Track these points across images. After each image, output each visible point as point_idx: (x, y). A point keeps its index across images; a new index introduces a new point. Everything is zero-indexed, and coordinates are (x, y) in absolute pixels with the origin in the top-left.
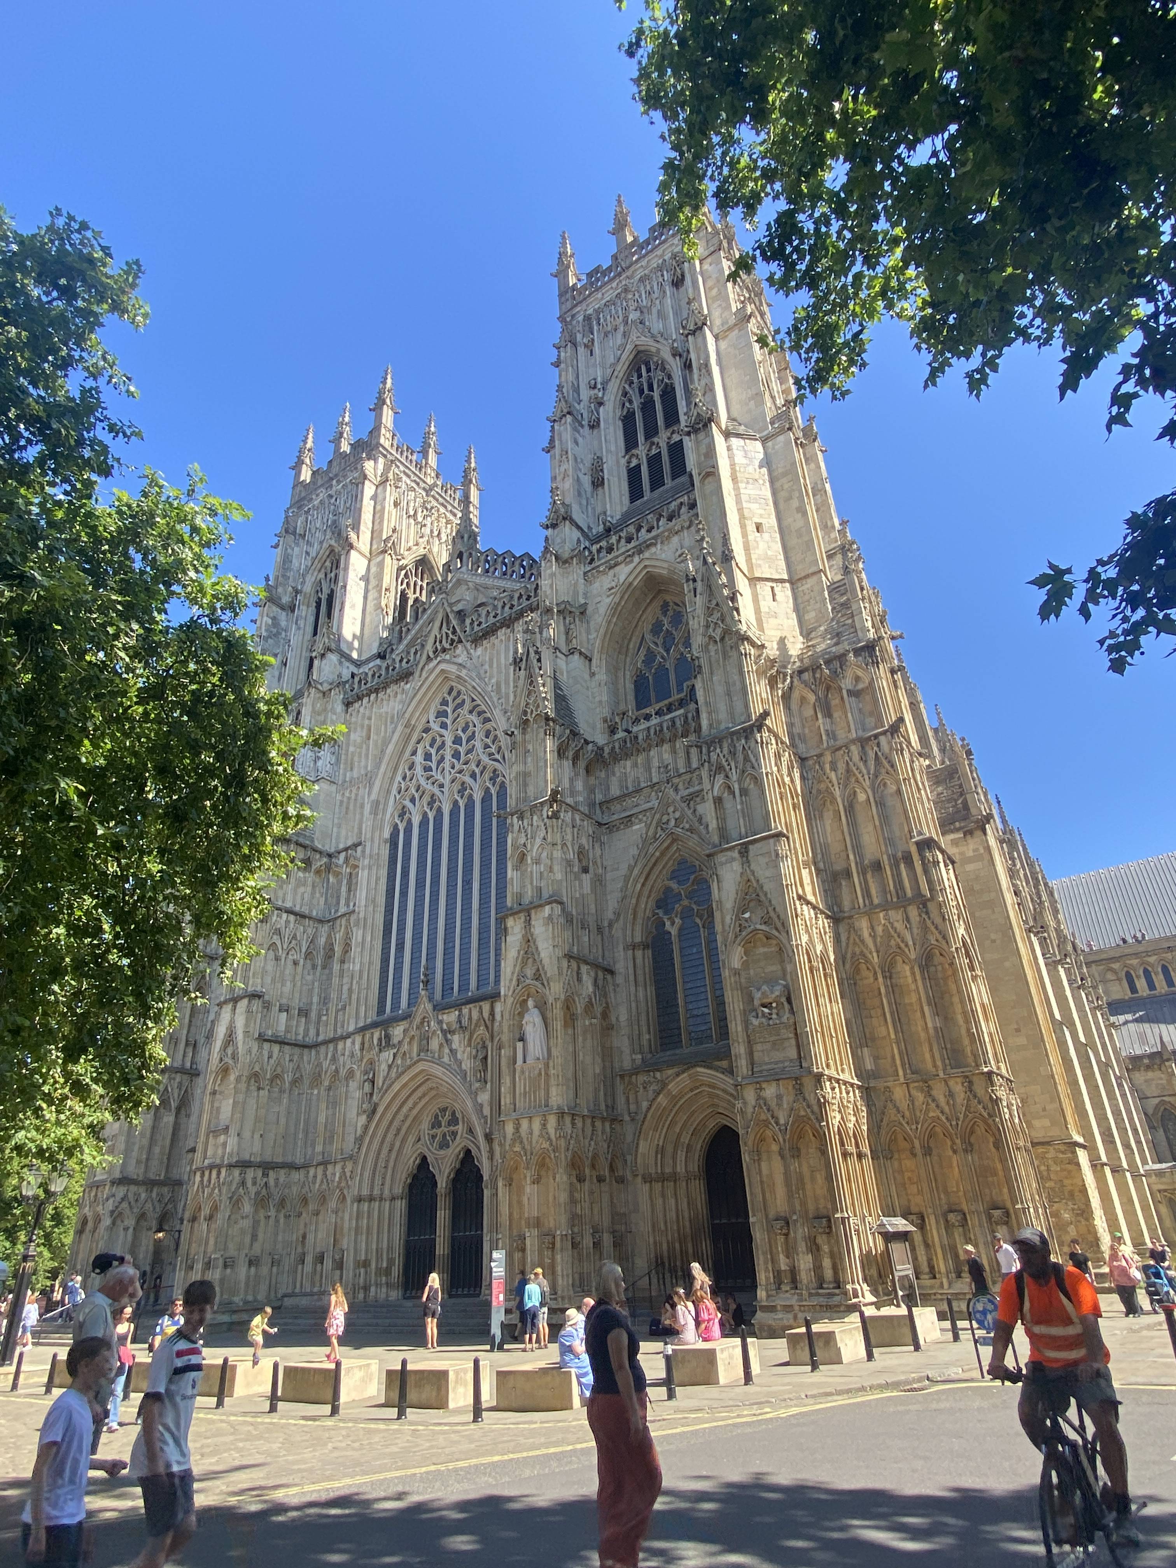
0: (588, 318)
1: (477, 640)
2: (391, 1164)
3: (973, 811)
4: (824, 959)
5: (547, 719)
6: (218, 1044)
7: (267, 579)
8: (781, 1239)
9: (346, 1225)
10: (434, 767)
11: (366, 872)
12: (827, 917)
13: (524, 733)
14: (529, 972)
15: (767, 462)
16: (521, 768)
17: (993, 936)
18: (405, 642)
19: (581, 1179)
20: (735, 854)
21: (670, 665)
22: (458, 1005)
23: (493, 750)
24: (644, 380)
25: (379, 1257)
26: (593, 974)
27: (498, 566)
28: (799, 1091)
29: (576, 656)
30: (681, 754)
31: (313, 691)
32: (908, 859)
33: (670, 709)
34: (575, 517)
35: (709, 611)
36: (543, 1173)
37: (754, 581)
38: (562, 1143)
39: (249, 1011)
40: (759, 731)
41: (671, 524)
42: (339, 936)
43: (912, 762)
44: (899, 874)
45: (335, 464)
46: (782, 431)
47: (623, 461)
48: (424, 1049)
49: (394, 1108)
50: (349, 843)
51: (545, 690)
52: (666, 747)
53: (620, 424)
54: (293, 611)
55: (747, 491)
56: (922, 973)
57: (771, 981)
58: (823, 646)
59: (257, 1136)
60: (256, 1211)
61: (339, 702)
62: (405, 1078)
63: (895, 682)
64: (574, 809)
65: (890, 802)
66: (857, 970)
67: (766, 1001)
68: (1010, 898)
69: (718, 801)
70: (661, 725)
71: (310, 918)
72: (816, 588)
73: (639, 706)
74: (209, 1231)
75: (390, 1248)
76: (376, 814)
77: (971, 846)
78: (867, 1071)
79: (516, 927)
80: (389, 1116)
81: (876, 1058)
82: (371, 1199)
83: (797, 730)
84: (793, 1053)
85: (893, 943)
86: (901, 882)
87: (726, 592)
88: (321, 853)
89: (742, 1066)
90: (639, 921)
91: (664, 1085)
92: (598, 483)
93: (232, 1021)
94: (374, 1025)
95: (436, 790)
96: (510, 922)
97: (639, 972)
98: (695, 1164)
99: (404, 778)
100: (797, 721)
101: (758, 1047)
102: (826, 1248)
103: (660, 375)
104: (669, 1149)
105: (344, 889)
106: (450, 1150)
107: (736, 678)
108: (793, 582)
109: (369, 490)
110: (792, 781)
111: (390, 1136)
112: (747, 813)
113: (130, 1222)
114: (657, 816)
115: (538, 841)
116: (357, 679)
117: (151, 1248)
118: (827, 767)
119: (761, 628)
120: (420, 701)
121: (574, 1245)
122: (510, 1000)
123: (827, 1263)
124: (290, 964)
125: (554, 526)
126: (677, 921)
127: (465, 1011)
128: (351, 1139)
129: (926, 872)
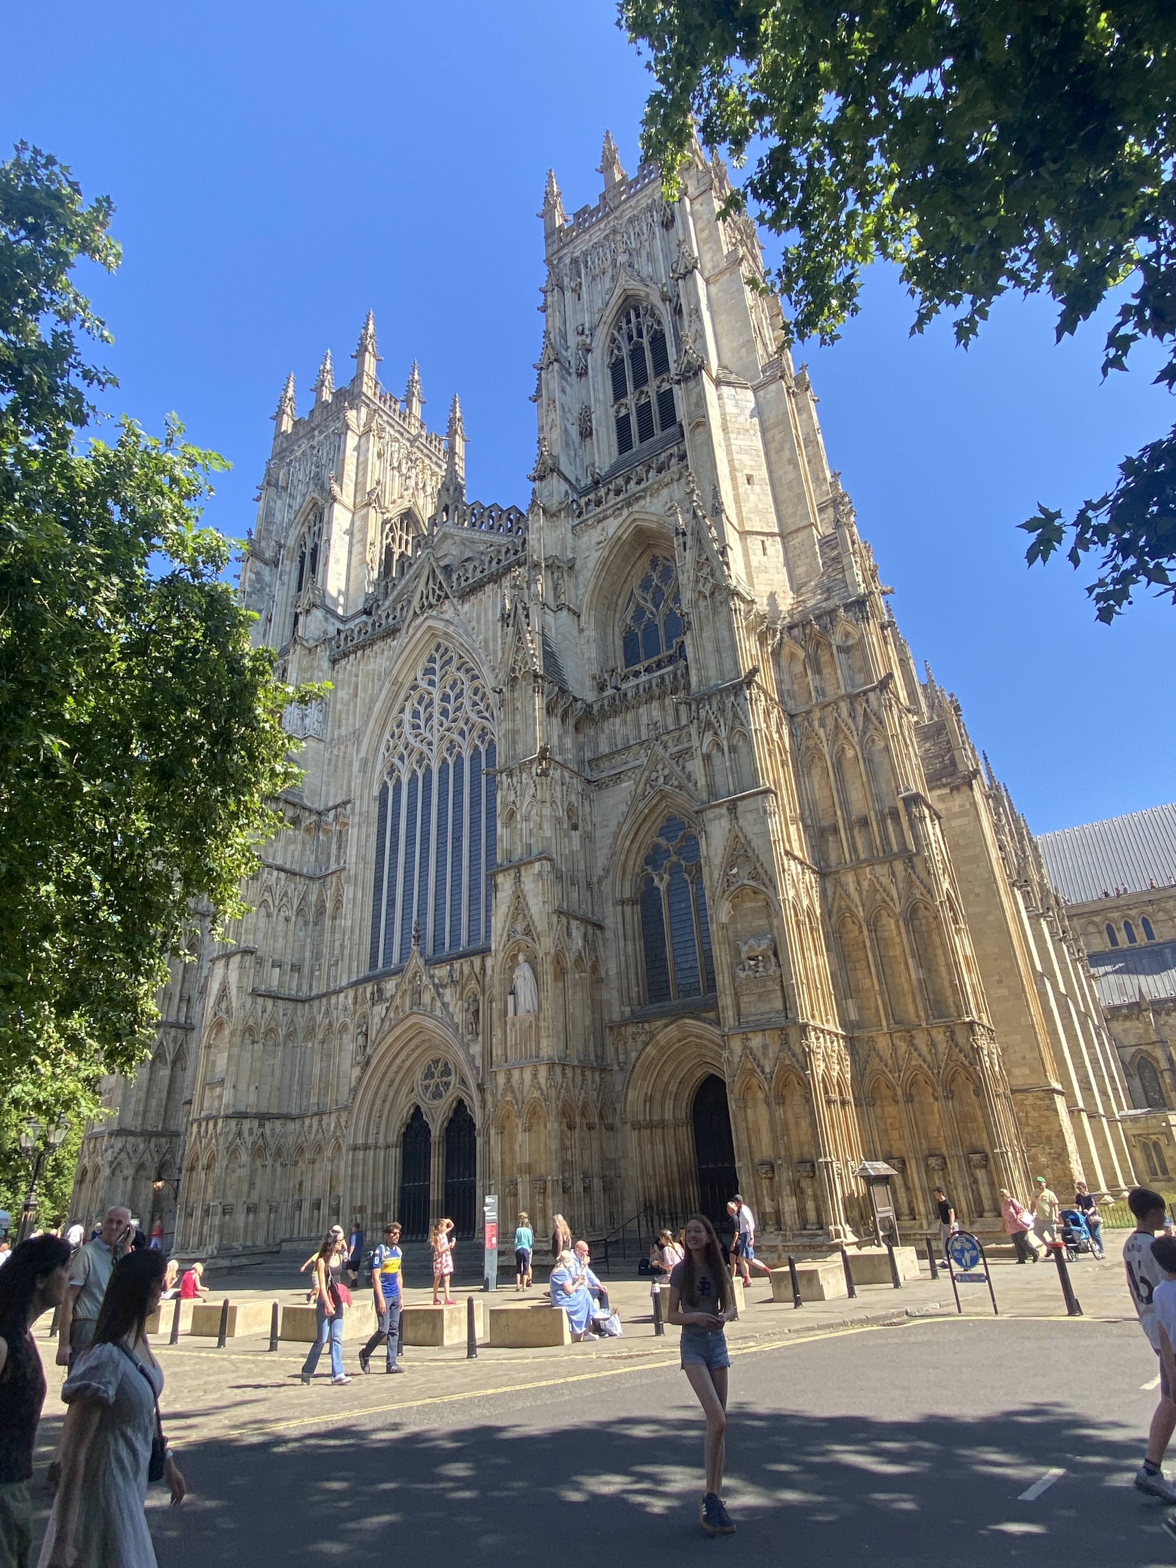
0: (575, 261)
1: (464, 596)
2: (385, 1114)
3: (961, 767)
4: (810, 913)
5: (536, 676)
6: (212, 1000)
7: (250, 533)
8: (766, 1183)
9: (342, 1173)
10: (422, 724)
11: (356, 830)
12: (814, 872)
13: (513, 691)
14: (520, 927)
15: (758, 412)
16: (510, 726)
17: (977, 890)
18: (391, 598)
19: (571, 1127)
20: (724, 810)
21: (659, 621)
22: (450, 960)
23: (482, 706)
24: (633, 325)
25: (374, 1203)
26: (582, 929)
27: (485, 520)
28: (785, 1042)
29: (565, 612)
30: (671, 711)
31: (298, 647)
32: (894, 814)
33: (659, 666)
34: (563, 468)
35: (699, 566)
36: (534, 1121)
37: (744, 534)
38: (553, 1092)
39: (241, 967)
40: (749, 688)
41: (661, 476)
42: (330, 893)
43: (900, 718)
44: (886, 830)
45: (316, 413)
46: (773, 380)
47: (612, 411)
48: (417, 1002)
49: (387, 1061)
50: (339, 801)
51: (534, 647)
52: (655, 704)
53: (609, 371)
54: (277, 566)
55: (737, 442)
56: (907, 926)
57: (758, 935)
58: (813, 602)
59: (252, 1088)
60: (253, 1160)
61: (326, 659)
62: (398, 1031)
63: (885, 638)
64: (563, 766)
65: (878, 758)
66: (843, 924)
67: (752, 954)
68: (994, 853)
69: (707, 758)
70: (650, 681)
71: (301, 875)
72: (806, 543)
73: (629, 662)
74: (207, 1180)
75: (385, 1194)
76: (365, 772)
77: (958, 802)
78: (851, 1022)
79: (505, 882)
80: (382, 1068)
81: (860, 1009)
82: (366, 1148)
83: (786, 687)
84: (778, 1005)
85: (878, 897)
86: (887, 837)
87: (716, 546)
88: (310, 811)
89: (729, 1017)
90: (628, 876)
91: (652, 1035)
92: (586, 433)
93: (225, 979)
94: (367, 980)
95: (425, 748)
96: (500, 879)
97: (629, 927)
98: (683, 1111)
99: (392, 736)
100: (786, 677)
101: (745, 999)
102: (810, 1191)
103: (649, 321)
104: (658, 1096)
105: (334, 846)
106: (443, 1101)
107: (726, 634)
108: (784, 536)
109: (352, 440)
110: (781, 738)
111: (384, 1086)
112: (736, 770)
113: (129, 1172)
114: (647, 773)
115: (528, 799)
116: (342, 636)
117: (151, 1195)
118: (816, 723)
119: (751, 584)
120: (407, 659)
121: (565, 1190)
122: (500, 955)
123: (810, 1205)
124: (281, 919)
125: (541, 478)
126: (666, 876)
127: (457, 965)
128: (345, 1090)
129: (912, 827)
